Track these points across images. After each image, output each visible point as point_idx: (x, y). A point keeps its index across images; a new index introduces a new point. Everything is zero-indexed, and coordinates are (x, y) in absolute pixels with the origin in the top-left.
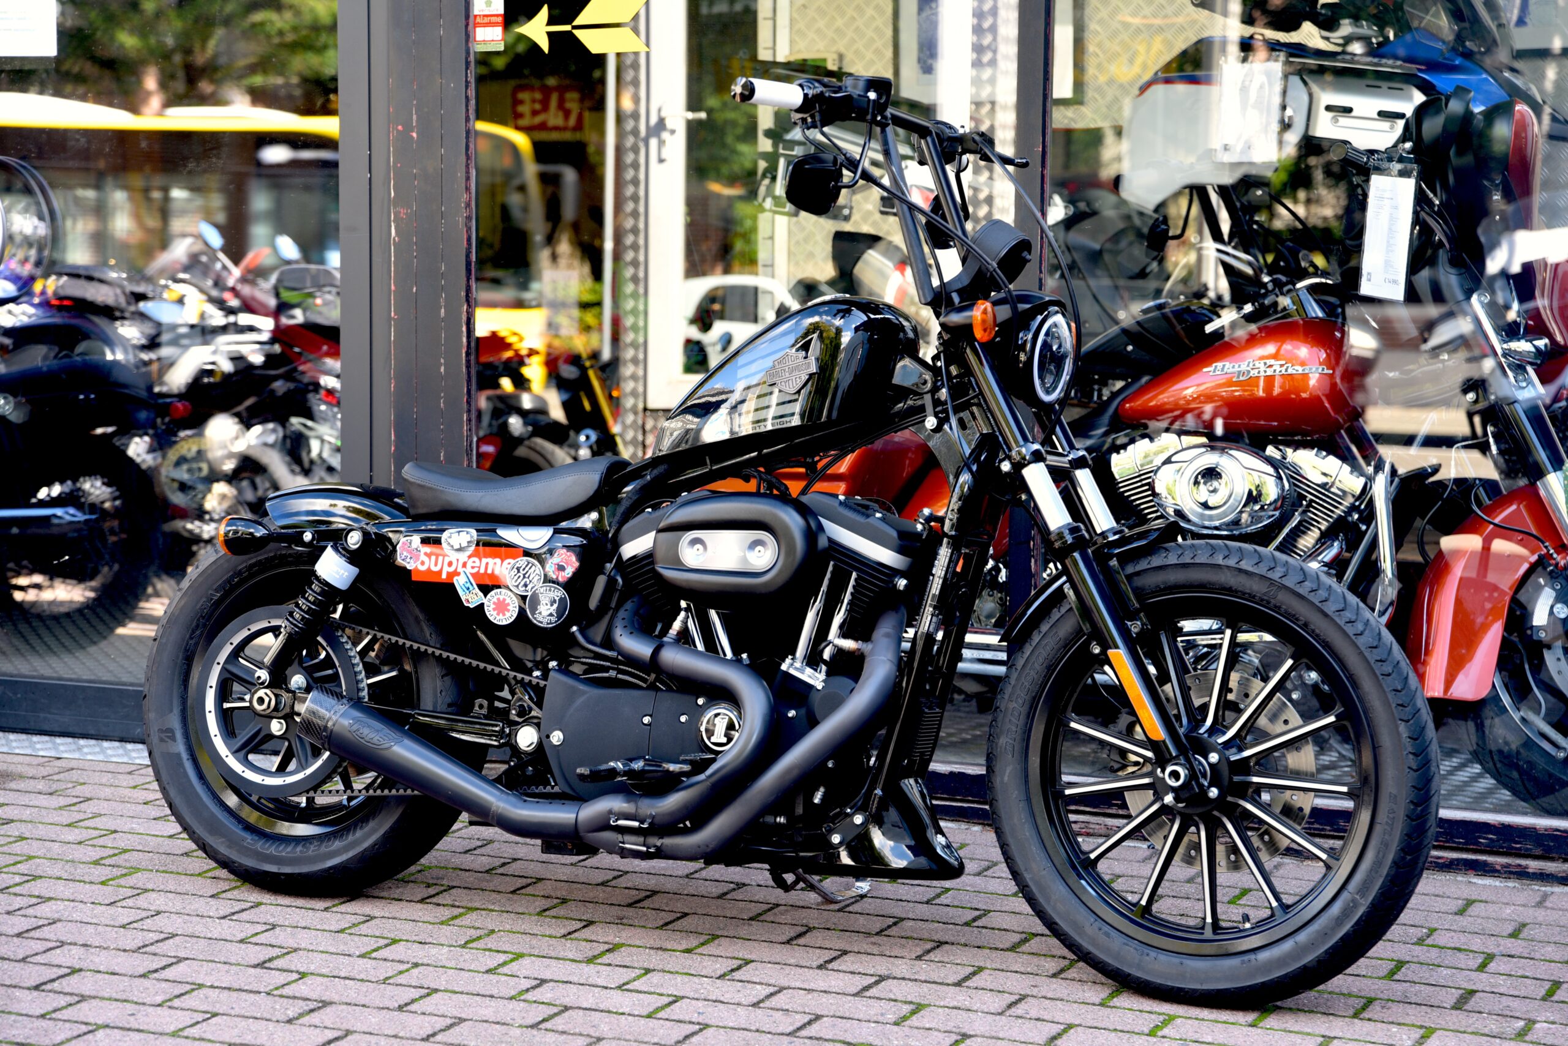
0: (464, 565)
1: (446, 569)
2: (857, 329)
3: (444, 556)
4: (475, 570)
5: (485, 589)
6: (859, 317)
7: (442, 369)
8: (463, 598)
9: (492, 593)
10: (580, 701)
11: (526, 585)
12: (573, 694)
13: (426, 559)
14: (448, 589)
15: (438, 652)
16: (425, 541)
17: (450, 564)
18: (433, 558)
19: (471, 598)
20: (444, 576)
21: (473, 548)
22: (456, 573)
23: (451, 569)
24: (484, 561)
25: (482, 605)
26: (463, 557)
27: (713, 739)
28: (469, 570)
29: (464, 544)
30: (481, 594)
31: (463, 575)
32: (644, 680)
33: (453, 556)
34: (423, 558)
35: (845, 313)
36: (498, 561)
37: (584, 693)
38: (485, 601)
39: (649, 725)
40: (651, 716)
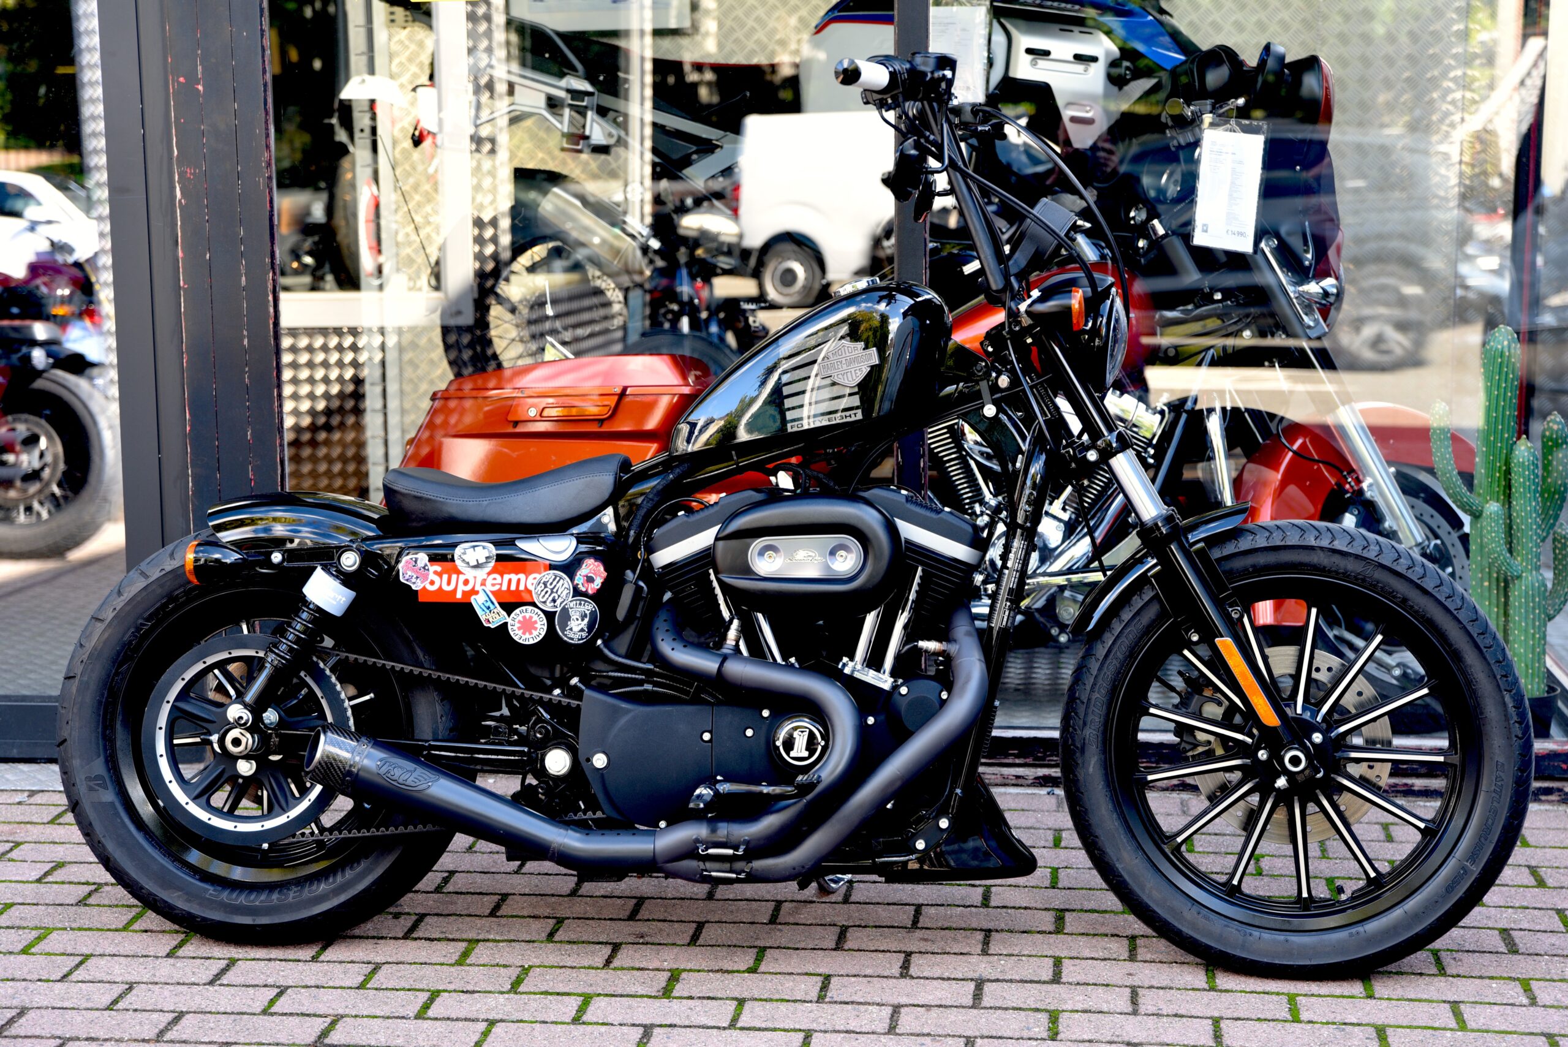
0: (483, 583)
1: (461, 588)
2: (905, 314)
3: (459, 572)
4: (497, 587)
5: (509, 607)
6: (905, 302)
7: (246, 342)
8: (483, 618)
9: (517, 611)
10: (623, 721)
11: (554, 601)
12: (616, 713)
13: (436, 579)
14: (465, 609)
15: (435, 675)
16: (433, 559)
17: (466, 582)
18: (445, 577)
19: (492, 617)
20: (459, 595)
21: (492, 564)
22: (473, 592)
23: (468, 588)
24: (506, 577)
25: (506, 624)
26: (481, 574)
28: (489, 588)
29: (482, 560)
30: (504, 613)
31: (482, 593)
32: (687, 693)
33: (469, 573)
34: (432, 576)
35: (890, 299)
36: (522, 576)
37: (628, 711)
38: (509, 620)
39: (710, 741)
40: (710, 732)
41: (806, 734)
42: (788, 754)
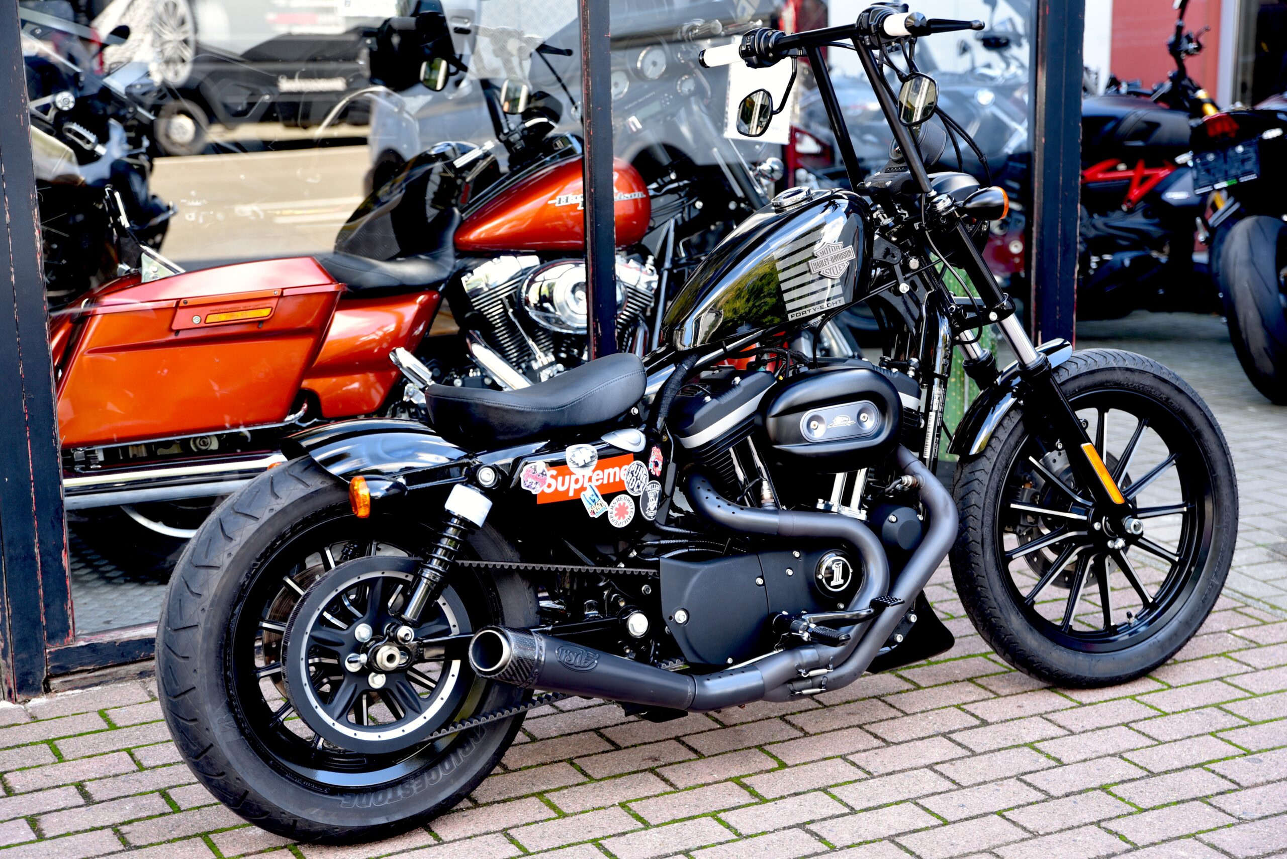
0: (590, 479)
1: (574, 486)
3: (571, 473)
4: (600, 482)
5: (608, 498)
8: (589, 510)
9: (615, 500)
10: (694, 580)
11: (638, 487)
12: (689, 575)
13: (553, 482)
14: (577, 504)
16: (552, 464)
17: (577, 481)
18: (560, 479)
19: (595, 508)
20: (571, 494)
21: (596, 461)
22: (583, 489)
23: (578, 486)
24: (606, 471)
25: (607, 512)
26: (588, 472)
27: (833, 583)
28: (595, 483)
29: (588, 460)
30: (605, 503)
31: (589, 489)
32: (722, 548)
33: (579, 473)
34: (550, 480)
36: (617, 469)
37: (696, 571)
38: (609, 509)
39: (764, 584)
40: (762, 577)
41: (841, 565)
42: (829, 585)
